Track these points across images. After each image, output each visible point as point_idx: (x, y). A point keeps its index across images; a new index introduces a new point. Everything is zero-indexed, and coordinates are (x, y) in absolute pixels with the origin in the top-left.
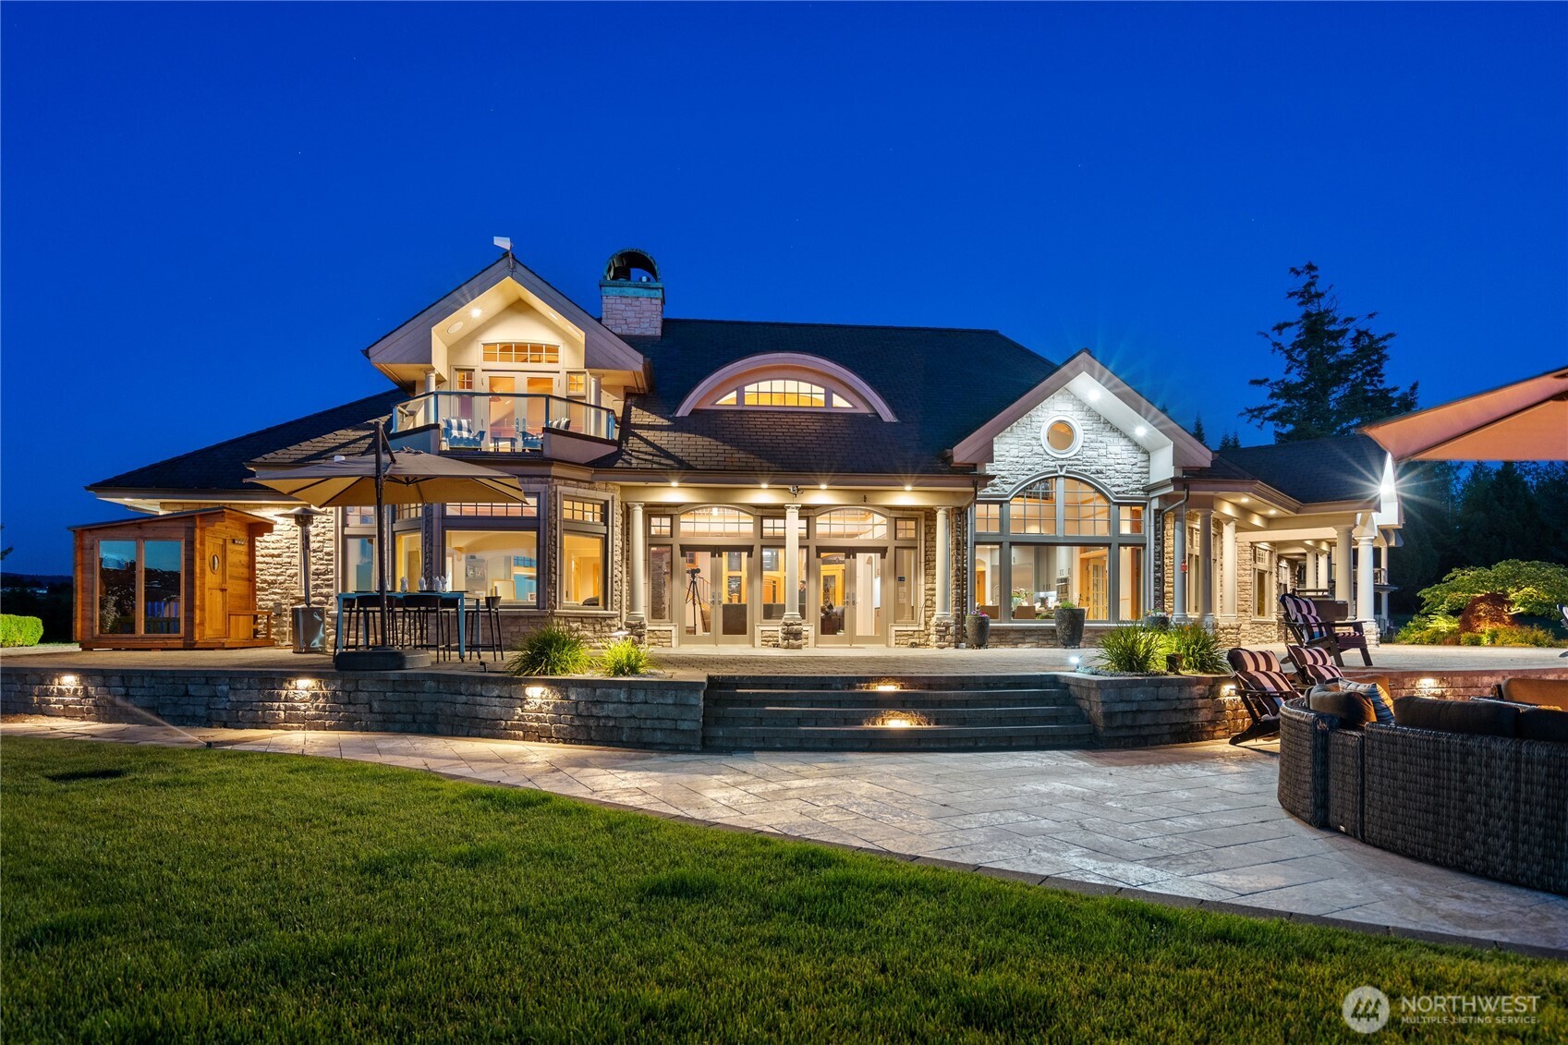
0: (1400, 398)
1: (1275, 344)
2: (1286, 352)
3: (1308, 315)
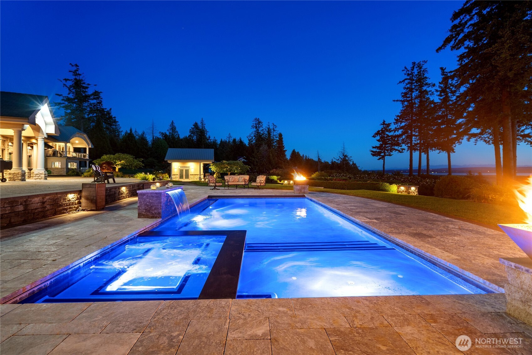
0: (107, 111)
1: (64, 85)
2: (68, 88)
3: (75, 79)
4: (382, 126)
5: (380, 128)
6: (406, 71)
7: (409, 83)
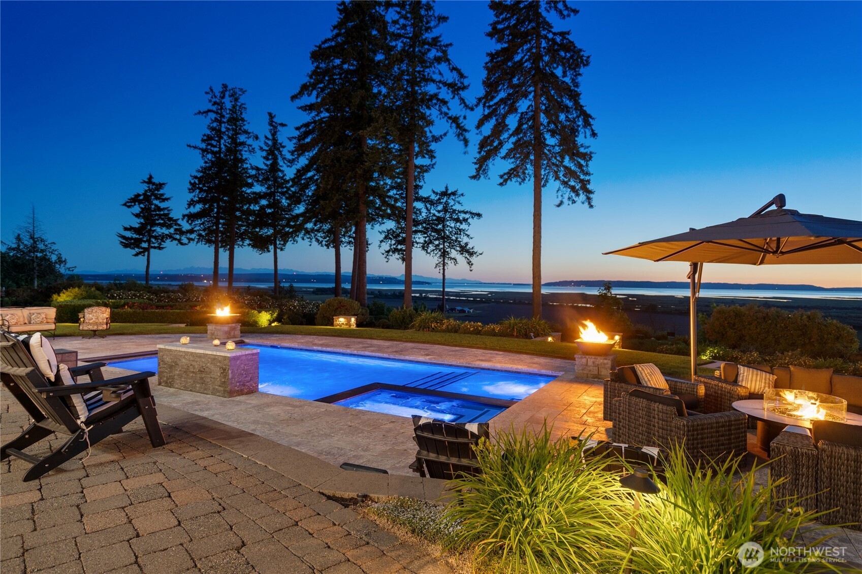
4: (145, 187)
5: (142, 189)
6: (211, 96)
7: (216, 120)
